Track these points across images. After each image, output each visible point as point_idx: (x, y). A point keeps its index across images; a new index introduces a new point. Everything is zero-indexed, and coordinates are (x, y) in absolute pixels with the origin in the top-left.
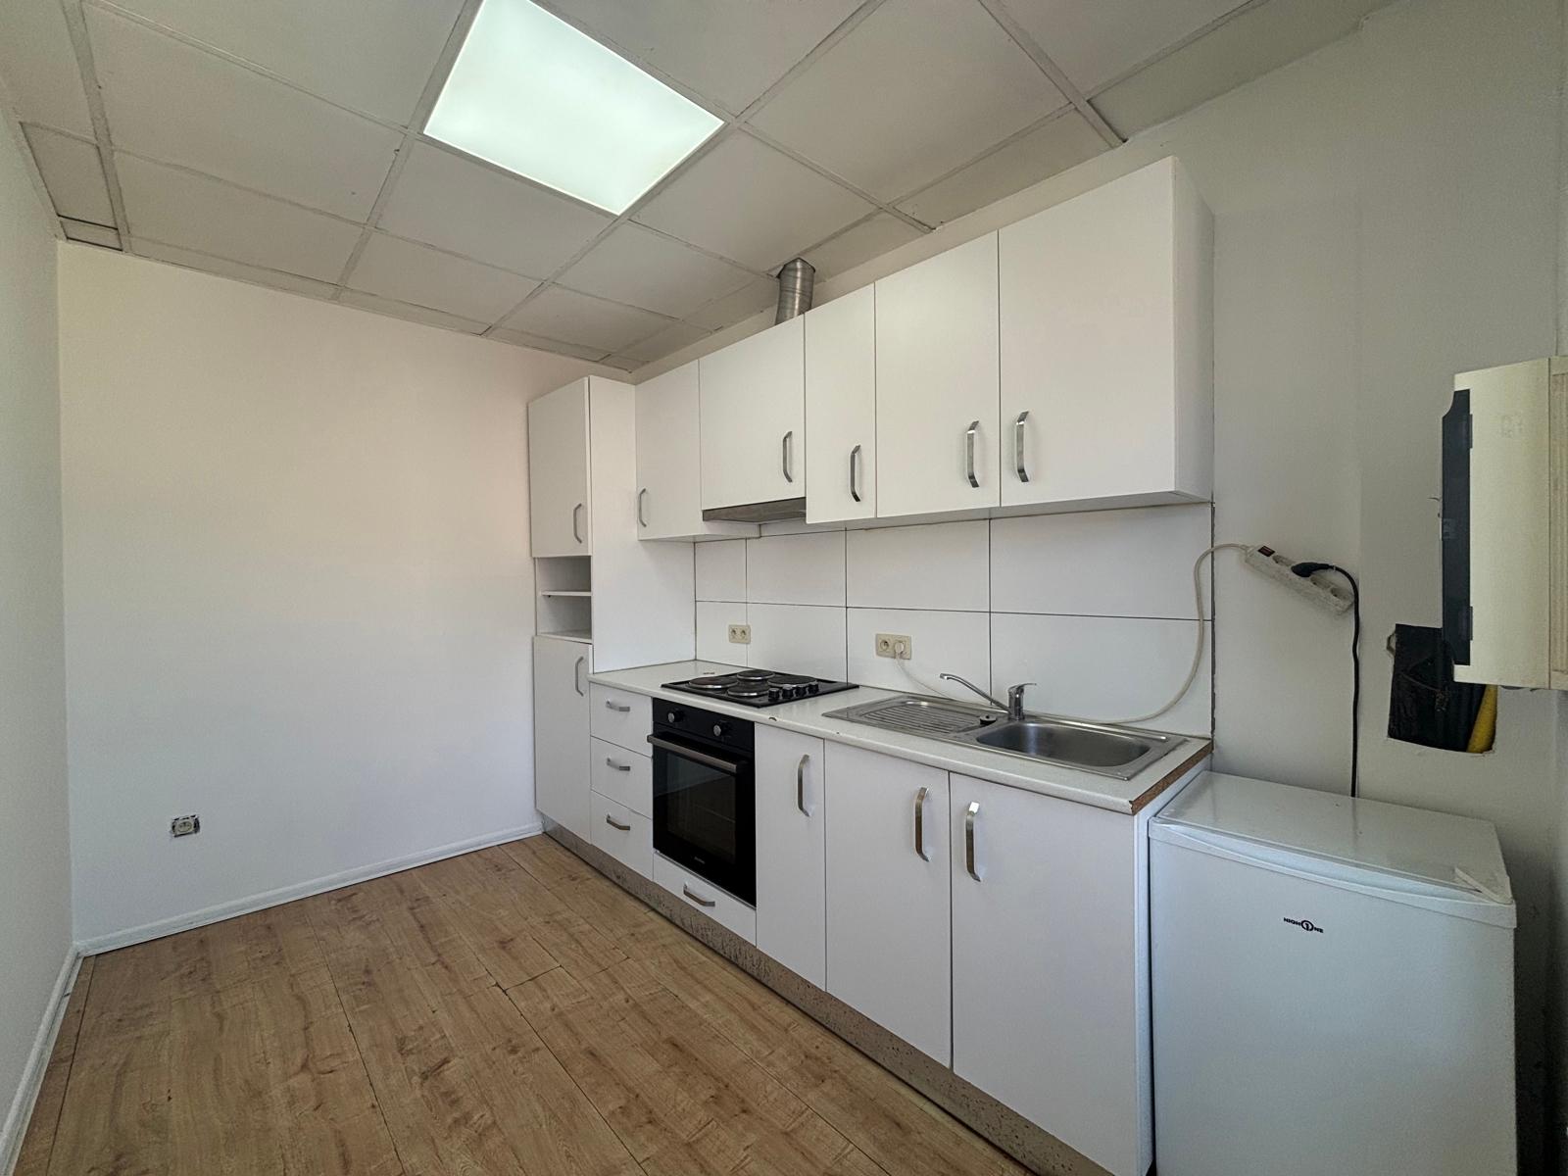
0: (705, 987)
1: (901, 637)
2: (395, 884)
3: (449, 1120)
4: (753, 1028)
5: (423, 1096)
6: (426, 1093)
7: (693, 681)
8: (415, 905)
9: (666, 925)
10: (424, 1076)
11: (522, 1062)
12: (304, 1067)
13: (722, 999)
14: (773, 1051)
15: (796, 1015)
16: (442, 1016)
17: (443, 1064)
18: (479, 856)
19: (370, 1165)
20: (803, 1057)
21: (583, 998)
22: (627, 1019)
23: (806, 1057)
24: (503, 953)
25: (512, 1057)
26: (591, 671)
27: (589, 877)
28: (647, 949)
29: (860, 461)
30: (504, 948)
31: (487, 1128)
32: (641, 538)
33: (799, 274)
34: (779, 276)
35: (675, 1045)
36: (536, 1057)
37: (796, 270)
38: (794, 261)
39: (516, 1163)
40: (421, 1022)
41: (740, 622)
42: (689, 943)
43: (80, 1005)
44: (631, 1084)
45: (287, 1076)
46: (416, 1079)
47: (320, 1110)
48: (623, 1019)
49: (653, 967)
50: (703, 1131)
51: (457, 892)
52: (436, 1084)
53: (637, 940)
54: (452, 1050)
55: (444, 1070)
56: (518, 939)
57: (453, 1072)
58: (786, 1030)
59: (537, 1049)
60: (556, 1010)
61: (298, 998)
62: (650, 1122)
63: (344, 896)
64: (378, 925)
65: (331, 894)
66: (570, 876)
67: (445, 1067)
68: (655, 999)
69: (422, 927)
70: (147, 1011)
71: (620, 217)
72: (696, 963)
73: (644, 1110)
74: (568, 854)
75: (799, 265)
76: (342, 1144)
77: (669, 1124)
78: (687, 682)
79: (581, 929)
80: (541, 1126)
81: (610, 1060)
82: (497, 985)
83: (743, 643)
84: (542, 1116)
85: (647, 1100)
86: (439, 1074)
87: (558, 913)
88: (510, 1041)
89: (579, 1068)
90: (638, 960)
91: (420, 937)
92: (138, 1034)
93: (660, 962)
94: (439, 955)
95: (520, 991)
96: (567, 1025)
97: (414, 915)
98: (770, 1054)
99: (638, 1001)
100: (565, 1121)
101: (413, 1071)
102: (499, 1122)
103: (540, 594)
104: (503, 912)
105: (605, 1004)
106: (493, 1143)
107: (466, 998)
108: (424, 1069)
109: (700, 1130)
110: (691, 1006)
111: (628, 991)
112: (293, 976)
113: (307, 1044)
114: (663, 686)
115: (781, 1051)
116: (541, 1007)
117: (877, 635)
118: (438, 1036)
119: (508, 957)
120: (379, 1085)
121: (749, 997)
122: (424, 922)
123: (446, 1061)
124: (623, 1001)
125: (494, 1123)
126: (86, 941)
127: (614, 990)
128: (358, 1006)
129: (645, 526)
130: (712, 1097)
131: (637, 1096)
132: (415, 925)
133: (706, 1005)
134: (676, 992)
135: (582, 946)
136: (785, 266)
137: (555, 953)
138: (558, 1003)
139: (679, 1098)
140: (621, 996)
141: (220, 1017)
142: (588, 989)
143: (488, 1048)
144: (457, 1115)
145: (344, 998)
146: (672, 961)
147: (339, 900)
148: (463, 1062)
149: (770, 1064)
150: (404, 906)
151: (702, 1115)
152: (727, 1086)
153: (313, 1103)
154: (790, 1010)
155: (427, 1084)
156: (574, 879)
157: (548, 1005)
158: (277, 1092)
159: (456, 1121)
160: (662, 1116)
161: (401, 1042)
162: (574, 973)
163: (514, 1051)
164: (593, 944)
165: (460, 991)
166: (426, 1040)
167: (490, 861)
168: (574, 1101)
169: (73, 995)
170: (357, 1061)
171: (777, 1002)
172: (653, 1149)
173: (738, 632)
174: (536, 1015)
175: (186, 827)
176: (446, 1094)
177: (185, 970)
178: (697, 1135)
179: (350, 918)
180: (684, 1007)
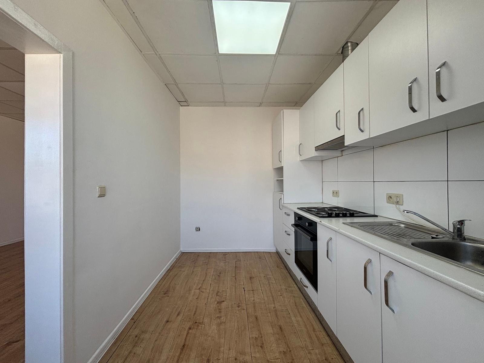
0: (300, 315)
1: (398, 194)
2: (236, 254)
3: (217, 316)
4: (310, 337)
5: (215, 307)
6: (216, 307)
7: (307, 208)
8: (237, 261)
9: (298, 290)
10: (218, 303)
11: (239, 311)
12: (199, 289)
13: (304, 322)
14: (313, 350)
15: (329, 342)
16: (228, 290)
17: (222, 302)
18: (257, 253)
19: (198, 317)
20: (324, 359)
21: (263, 301)
22: (271, 313)
23: (326, 359)
24: (250, 280)
25: (237, 308)
26: (283, 202)
27: (282, 268)
28: (288, 295)
29: (363, 115)
30: (250, 279)
31: (223, 322)
32: (300, 160)
33: (350, 48)
34: (342, 53)
35: (281, 328)
36: (243, 311)
37: (348, 47)
38: (347, 43)
39: (224, 335)
40: (224, 290)
41: (336, 189)
42: (302, 299)
43: (177, 261)
44: (262, 332)
45: (196, 289)
46: (216, 302)
47: (197, 299)
48: (270, 313)
49: (287, 301)
50: (275, 360)
51: (248, 261)
52: (219, 306)
53: (287, 292)
54: (226, 299)
55: (222, 304)
56: (255, 278)
57: (224, 305)
58: (323, 345)
59: (244, 309)
60: (254, 301)
61: (206, 273)
62: (261, 347)
63: (225, 254)
64: (228, 263)
65: (223, 253)
66: (277, 266)
67: (223, 303)
68: (282, 311)
69: (236, 267)
70: (184, 266)
71: (276, 54)
72: (301, 306)
73: (261, 342)
74: (280, 259)
75: (349, 44)
76: (196, 309)
77: (266, 351)
78: (305, 208)
79: (272, 282)
80: (234, 330)
81: (260, 322)
82: (244, 288)
83: (336, 197)
84: (236, 327)
85: (264, 340)
86: (221, 304)
87: (269, 275)
88: (239, 304)
89: (251, 320)
90: (284, 297)
91: (234, 269)
92: (181, 270)
93: (290, 301)
94: (236, 275)
95: (248, 292)
96: (254, 307)
97: (236, 263)
98: (312, 350)
99: (277, 309)
100: (240, 332)
101: (216, 300)
102: (226, 323)
103: (275, 179)
104: (255, 270)
105: (267, 306)
106: (222, 327)
107: (235, 288)
108: (219, 301)
109: (274, 359)
110: (293, 319)
111: (276, 305)
112: (208, 268)
113: (202, 284)
114: (298, 208)
115: (317, 351)
116: (251, 298)
117: (387, 194)
118: (225, 295)
119: (250, 282)
120: (209, 300)
121: (314, 326)
122: (237, 265)
123: (224, 301)
124: (273, 307)
125: (225, 322)
126: (184, 249)
127: (272, 303)
128: (215, 280)
129: (301, 155)
130: (284, 351)
131: (262, 337)
132: (235, 266)
133: (297, 321)
134: (290, 312)
135: (270, 287)
136: (343, 47)
137: (262, 286)
138: (256, 300)
139: (273, 345)
140: (273, 306)
141: (193, 272)
142: (265, 299)
143: (233, 303)
144: (219, 315)
145: (213, 277)
146: (294, 302)
147: (223, 255)
148: (227, 303)
149: (310, 353)
150: (235, 260)
151: (277, 355)
152: (290, 351)
153: (197, 297)
154: (327, 338)
155: (217, 304)
156: (278, 267)
157: (253, 299)
158: (193, 291)
159: (218, 317)
160: (266, 347)
161: (218, 292)
162: (264, 293)
163: (238, 307)
164: (273, 287)
165: (235, 286)
166: (222, 294)
167: (259, 256)
168: (245, 328)
169: (177, 259)
170: (208, 292)
171: (324, 333)
172: (258, 355)
173: (335, 193)
174: (248, 300)
175: (198, 229)
176: (220, 309)
177: (193, 260)
178: (272, 360)
179: (224, 259)
180: (290, 318)
